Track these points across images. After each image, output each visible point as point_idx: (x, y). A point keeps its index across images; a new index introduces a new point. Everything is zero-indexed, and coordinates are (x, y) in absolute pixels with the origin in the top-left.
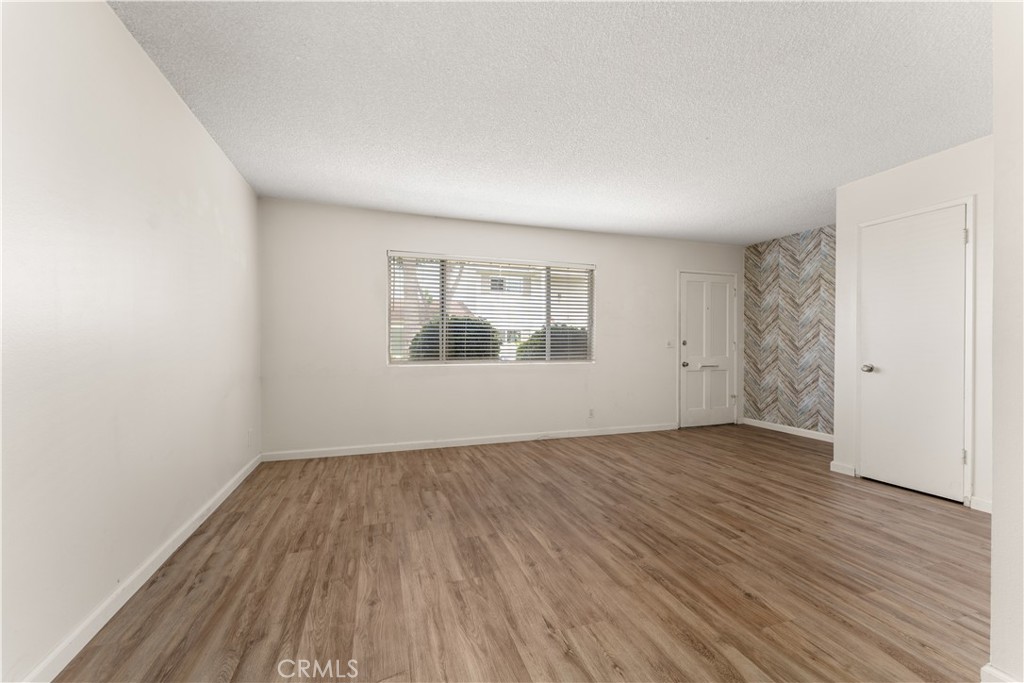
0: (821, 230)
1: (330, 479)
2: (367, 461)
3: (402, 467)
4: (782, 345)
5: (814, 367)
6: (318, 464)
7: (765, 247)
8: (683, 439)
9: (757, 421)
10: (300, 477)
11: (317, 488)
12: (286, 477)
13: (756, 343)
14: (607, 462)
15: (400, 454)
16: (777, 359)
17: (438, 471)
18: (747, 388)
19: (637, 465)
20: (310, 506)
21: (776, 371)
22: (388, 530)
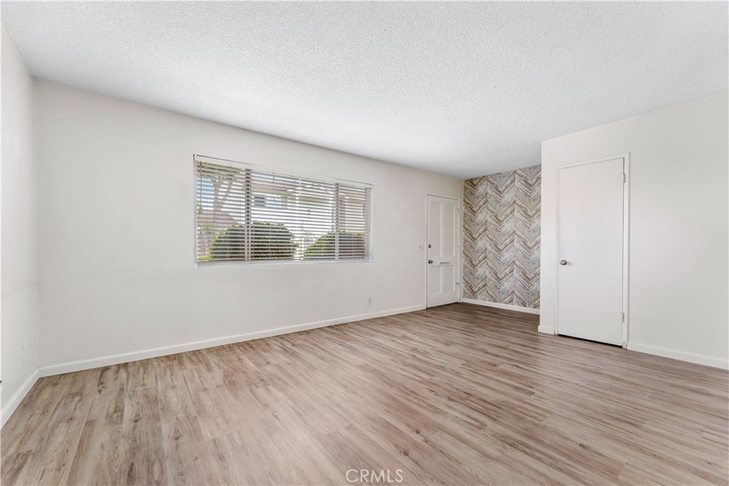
0: (515, 172)
1: (139, 389)
2: (176, 362)
3: (219, 365)
4: (489, 248)
5: (510, 262)
6: (117, 372)
7: (478, 181)
8: (434, 316)
9: (473, 300)
10: (100, 391)
11: (126, 401)
12: (80, 393)
13: (471, 247)
14: (397, 340)
15: (209, 350)
16: (486, 257)
17: (258, 365)
18: (466, 278)
19: (420, 340)
20: (126, 426)
21: (485, 265)
22: (238, 442)
